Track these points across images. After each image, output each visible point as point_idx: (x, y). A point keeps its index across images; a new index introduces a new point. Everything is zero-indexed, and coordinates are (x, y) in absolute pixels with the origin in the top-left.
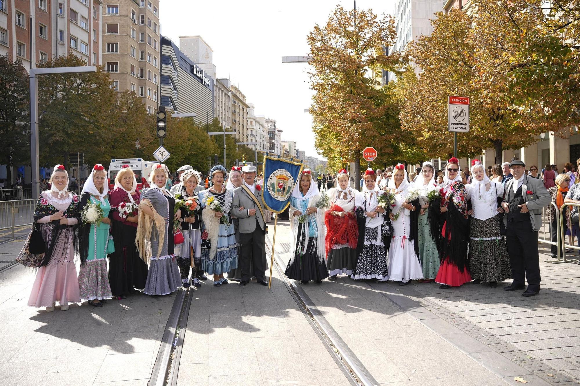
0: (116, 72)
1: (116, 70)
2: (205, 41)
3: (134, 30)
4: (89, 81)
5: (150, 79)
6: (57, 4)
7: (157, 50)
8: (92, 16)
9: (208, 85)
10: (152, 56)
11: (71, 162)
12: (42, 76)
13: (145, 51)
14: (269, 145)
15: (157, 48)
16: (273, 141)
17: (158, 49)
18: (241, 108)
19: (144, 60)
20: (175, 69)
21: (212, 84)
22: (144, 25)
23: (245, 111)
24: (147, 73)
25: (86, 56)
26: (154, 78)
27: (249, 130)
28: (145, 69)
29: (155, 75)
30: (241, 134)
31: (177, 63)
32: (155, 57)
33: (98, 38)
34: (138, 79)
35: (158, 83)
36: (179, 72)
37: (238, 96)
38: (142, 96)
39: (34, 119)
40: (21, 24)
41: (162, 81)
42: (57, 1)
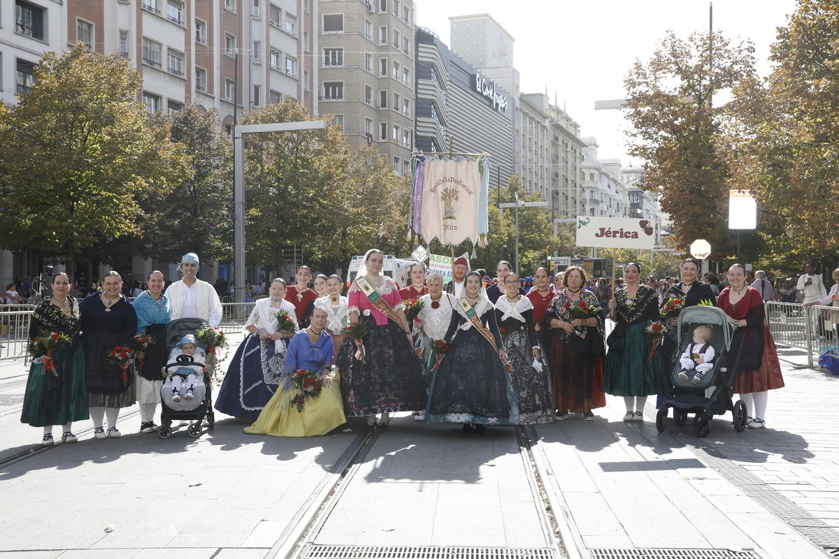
0: (339, 100)
1: (340, 97)
2: (498, 22)
3: (369, 24)
5: (397, 109)
7: (409, 56)
8: (303, 9)
9: (504, 109)
10: (400, 67)
12: (249, 136)
13: (389, 59)
15: (409, 51)
16: (639, 211)
17: (412, 54)
18: (569, 149)
19: (386, 76)
20: (442, 86)
21: (511, 107)
22: (386, 12)
23: (578, 155)
24: (393, 98)
25: (294, 79)
26: (405, 107)
27: (588, 192)
28: (389, 91)
29: (407, 102)
30: (570, 201)
31: (445, 76)
32: (405, 69)
33: (311, 48)
34: (377, 110)
35: (411, 116)
36: (449, 91)
37: (565, 127)
38: (384, 140)
39: (240, 197)
40: (201, 38)
41: (419, 110)
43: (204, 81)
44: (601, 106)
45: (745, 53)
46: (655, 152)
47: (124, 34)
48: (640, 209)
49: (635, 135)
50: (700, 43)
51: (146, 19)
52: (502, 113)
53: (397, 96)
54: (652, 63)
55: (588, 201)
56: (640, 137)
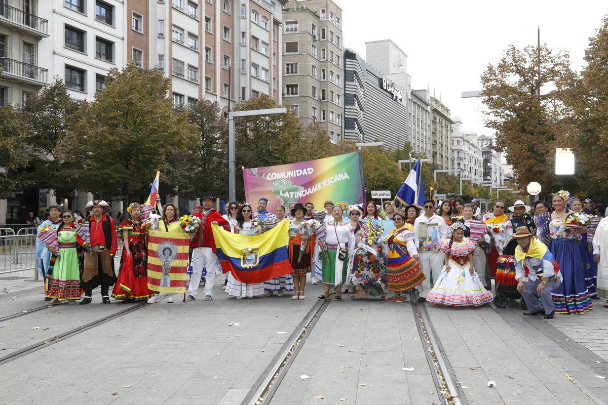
0: (296, 96)
1: (296, 93)
3: (315, 47)
5: (333, 101)
6: (239, 33)
7: (340, 67)
8: (272, 39)
9: (401, 100)
10: (334, 74)
13: (327, 69)
14: (483, 170)
15: (340, 64)
16: (489, 164)
17: (342, 66)
18: (443, 125)
19: (325, 80)
20: (361, 86)
21: (405, 99)
22: (325, 39)
23: (449, 129)
24: (330, 93)
25: (267, 83)
26: (337, 99)
27: (456, 152)
28: (327, 89)
29: (339, 96)
30: (444, 158)
31: (363, 79)
32: (337, 75)
33: (278, 62)
34: (319, 101)
35: (342, 104)
36: (365, 89)
37: (440, 111)
38: (324, 121)
39: (232, 157)
40: (208, 58)
41: (347, 101)
42: (239, 30)
43: (210, 85)
44: (466, 95)
45: (563, 58)
46: (502, 125)
47: (161, 57)
48: (490, 163)
49: (489, 114)
50: (532, 53)
51: (174, 46)
52: (400, 102)
53: (332, 92)
54: (500, 67)
55: (456, 158)
56: (492, 115)
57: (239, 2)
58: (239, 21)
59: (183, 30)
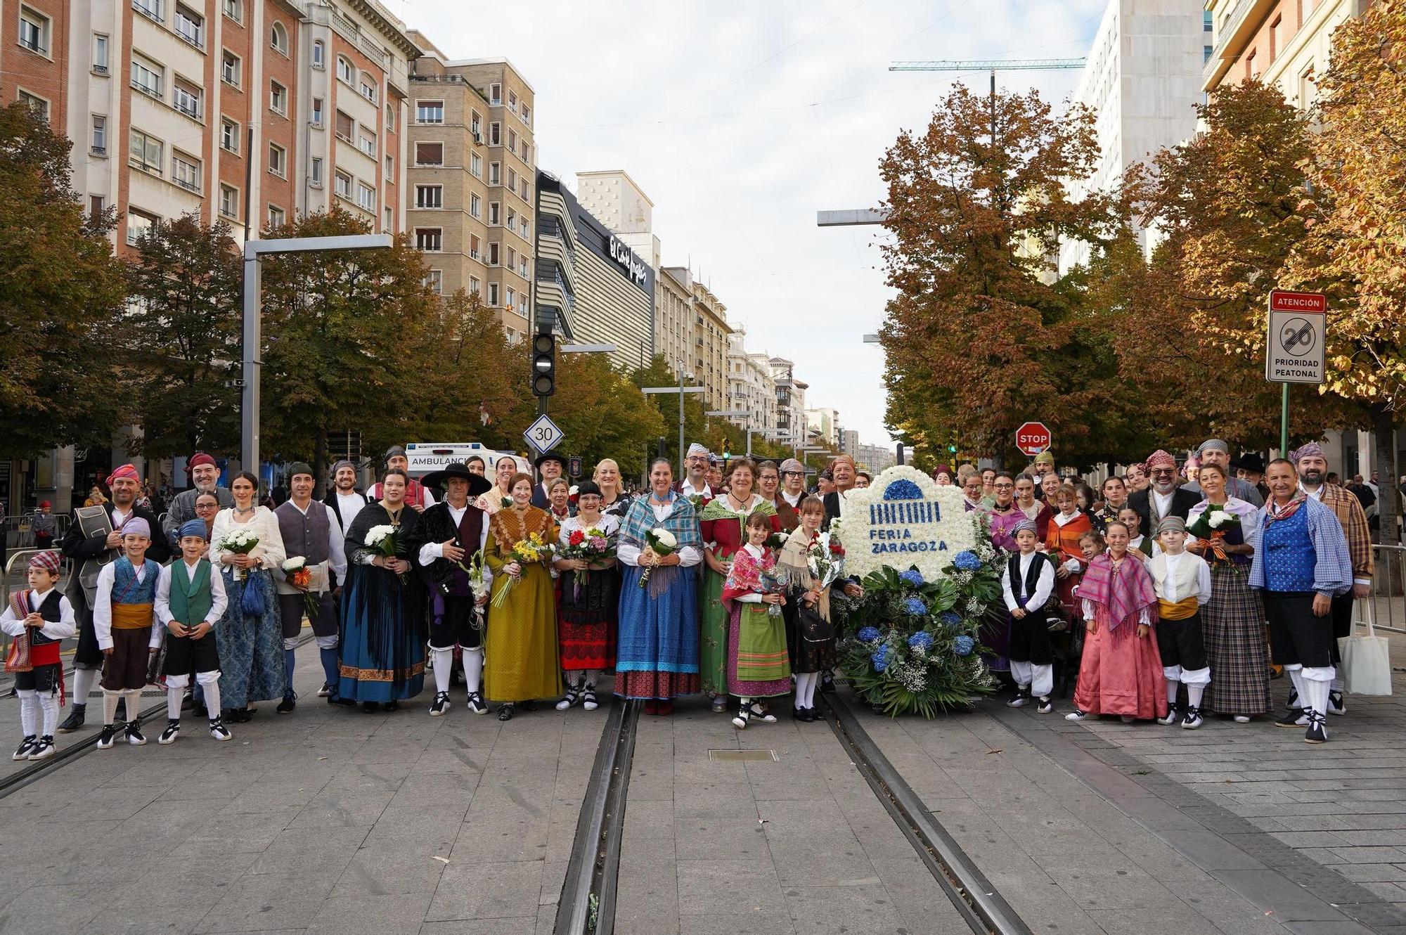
0: (437, 252)
1: (437, 247)
2: (635, 181)
3: (477, 158)
4: (375, 268)
5: (512, 268)
6: (308, 100)
7: (528, 203)
8: (385, 125)
9: (641, 281)
10: (516, 216)
11: (332, 451)
12: (272, 258)
13: (502, 204)
14: (776, 417)
15: (528, 197)
16: (787, 409)
17: (532, 200)
18: (715, 334)
19: (498, 225)
20: (569, 245)
21: (650, 280)
22: (499, 145)
23: (724, 341)
24: (506, 253)
25: (371, 213)
26: (522, 266)
27: (733, 384)
28: (501, 244)
29: (524, 259)
30: (715, 393)
31: (572, 231)
32: (523, 219)
33: (397, 176)
34: (485, 266)
35: (530, 276)
36: (577, 252)
37: (710, 307)
38: (494, 306)
39: (252, 353)
40: (232, 145)
41: (540, 273)
42: (309, 92)
43: (235, 205)
44: (829, 220)
47: (100, 121)
51: (137, 102)
52: (640, 285)
53: (512, 251)
57: (309, 35)
58: (309, 74)
59: (162, 67)
